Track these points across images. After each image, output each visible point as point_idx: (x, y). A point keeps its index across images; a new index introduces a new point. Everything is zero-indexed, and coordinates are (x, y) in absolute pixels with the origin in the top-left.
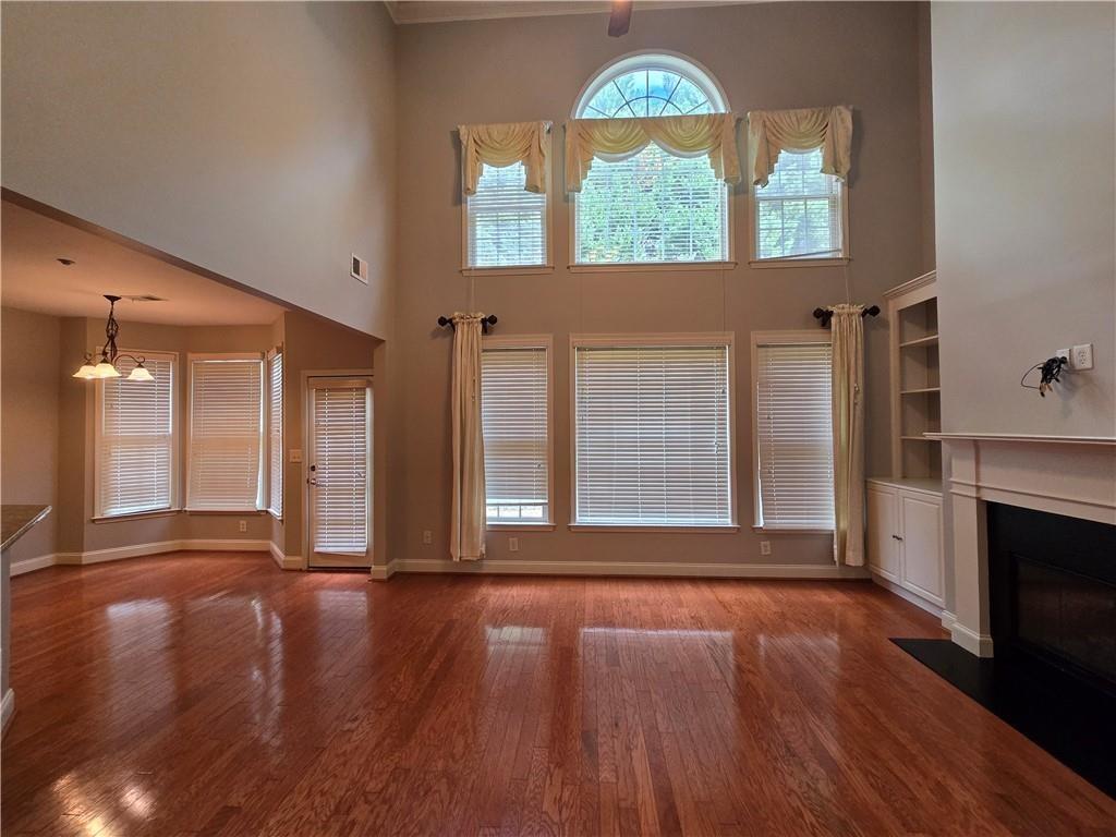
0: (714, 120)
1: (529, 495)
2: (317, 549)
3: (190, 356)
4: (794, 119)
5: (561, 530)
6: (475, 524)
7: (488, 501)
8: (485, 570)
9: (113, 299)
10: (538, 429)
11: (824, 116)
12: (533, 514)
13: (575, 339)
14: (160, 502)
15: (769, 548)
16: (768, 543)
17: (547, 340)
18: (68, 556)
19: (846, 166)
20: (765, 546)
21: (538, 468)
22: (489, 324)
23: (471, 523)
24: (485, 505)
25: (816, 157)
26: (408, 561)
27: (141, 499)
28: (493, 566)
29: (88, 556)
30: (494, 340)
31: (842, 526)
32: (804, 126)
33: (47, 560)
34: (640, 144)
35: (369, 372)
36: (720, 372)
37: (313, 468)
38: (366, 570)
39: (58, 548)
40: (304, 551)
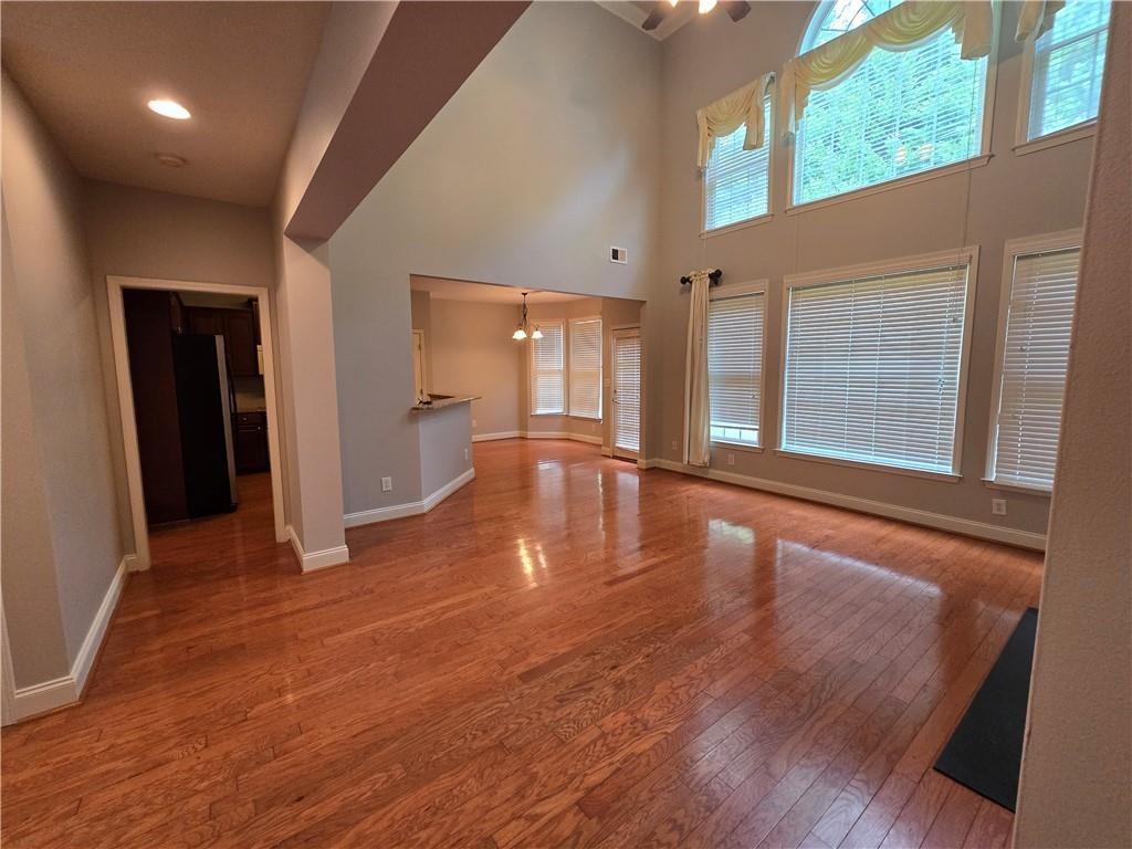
1: (745, 421)
2: (617, 445)
3: (570, 320)
5: (767, 454)
6: (701, 439)
8: (710, 476)
9: (525, 294)
12: (748, 436)
13: (788, 281)
14: (558, 410)
15: (1004, 508)
16: (1003, 501)
17: (762, 285)
18: (523, 433)
20: (998, 504)
21: (753, 396)
22: (715, 278)
24: (709, 425)
26: (662, 461)
27: (550, 406)
28: (715, 474)
29: (531, 434)
30: (719, 292)
33: (515, 433)
34: (862, 52)
35: (637, 325)
36: (954, 297)
37: (615, 391)
38: (635, 461)
39: (520, 429)
40: (611, 445)
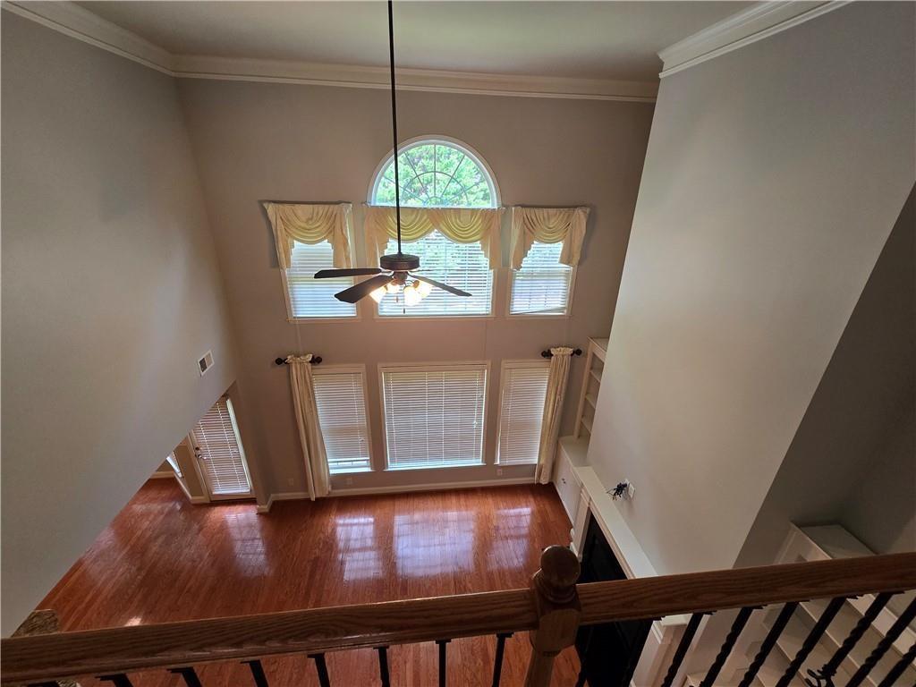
0: (486, 214)
1: (357, 455)
2: (214, 493)
4: (546, 215)
5: (379, 474)
6: (322, 476)
7: (329, 460)
8: (333, 495)
10: (360, 418)
11: (568, 217)
13: (381, 366)
16: (501, 470)
17: (361, 367)
19: (577, 258)
20: (500, 472)
21: (362, 440)
22: (316, 362)
23: (320, 478)
24: (327, 462)
25: (558, 247)
26: (280, 495)
28: (338, 492)
30: (321, 368)
31: (541, 462)
32: (553, 223)
34: (427, 230)
36: (480, 385)
37: (197, 449)
38: (253, 500)
40: (205, 494)
